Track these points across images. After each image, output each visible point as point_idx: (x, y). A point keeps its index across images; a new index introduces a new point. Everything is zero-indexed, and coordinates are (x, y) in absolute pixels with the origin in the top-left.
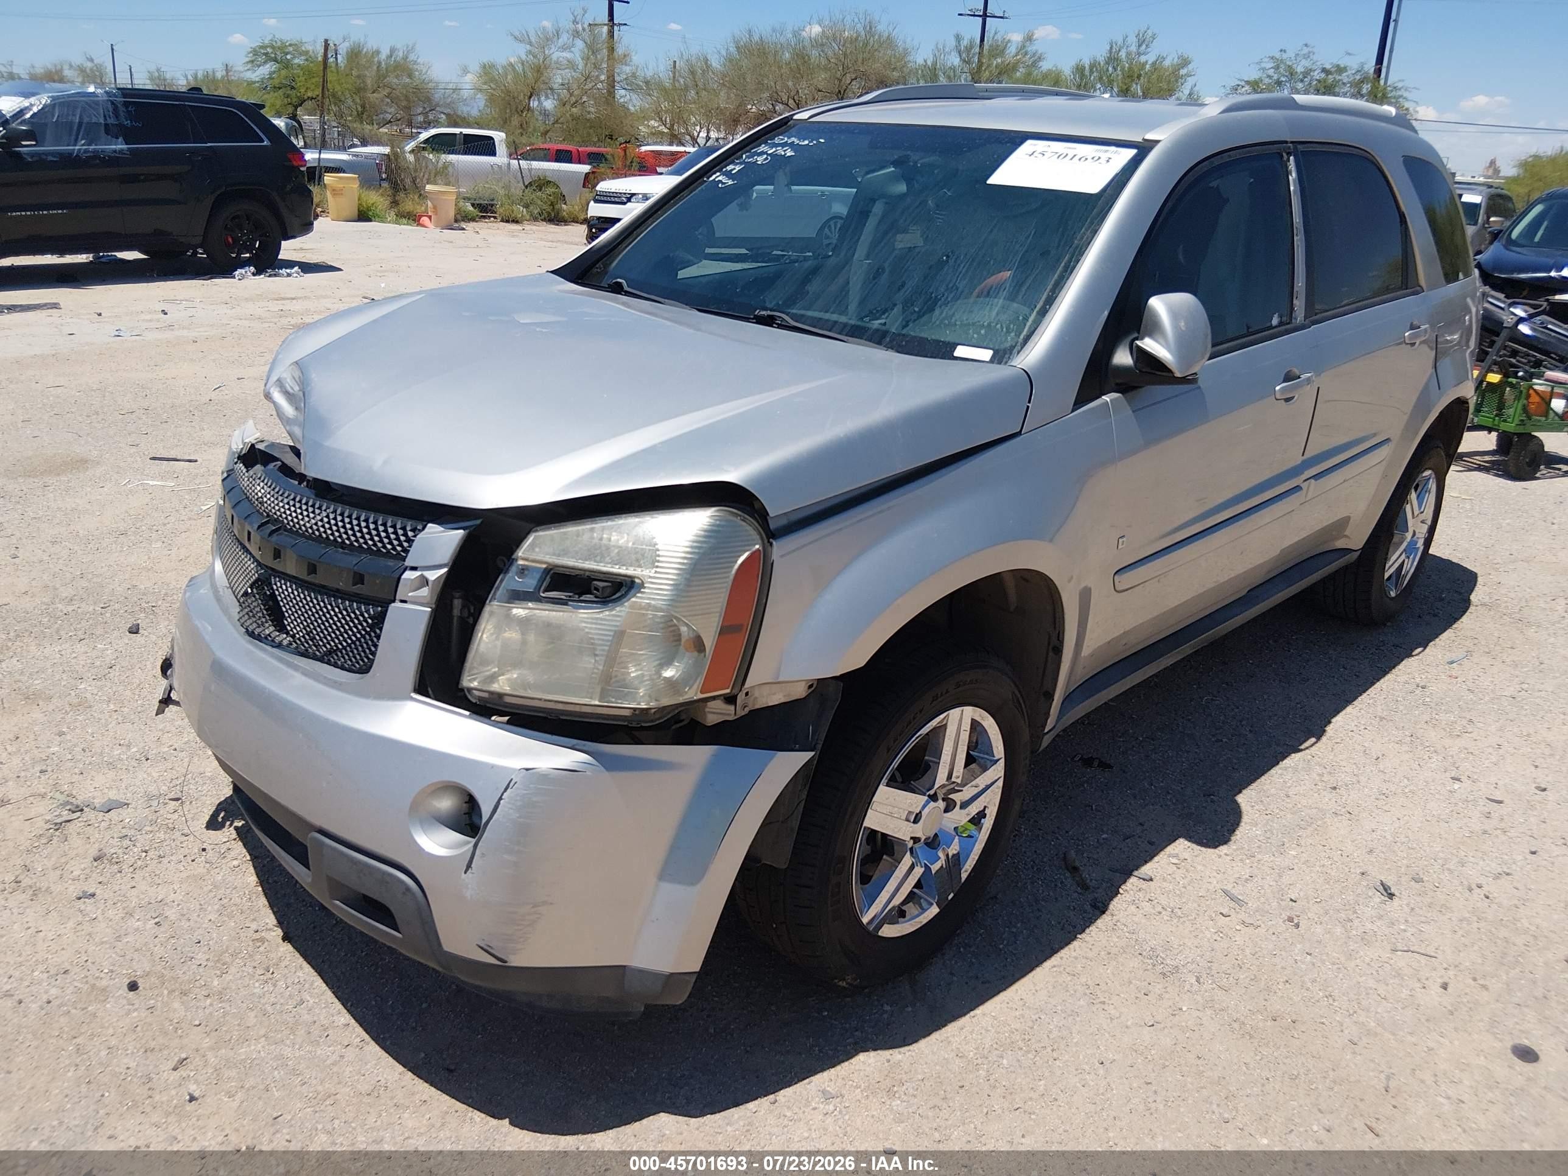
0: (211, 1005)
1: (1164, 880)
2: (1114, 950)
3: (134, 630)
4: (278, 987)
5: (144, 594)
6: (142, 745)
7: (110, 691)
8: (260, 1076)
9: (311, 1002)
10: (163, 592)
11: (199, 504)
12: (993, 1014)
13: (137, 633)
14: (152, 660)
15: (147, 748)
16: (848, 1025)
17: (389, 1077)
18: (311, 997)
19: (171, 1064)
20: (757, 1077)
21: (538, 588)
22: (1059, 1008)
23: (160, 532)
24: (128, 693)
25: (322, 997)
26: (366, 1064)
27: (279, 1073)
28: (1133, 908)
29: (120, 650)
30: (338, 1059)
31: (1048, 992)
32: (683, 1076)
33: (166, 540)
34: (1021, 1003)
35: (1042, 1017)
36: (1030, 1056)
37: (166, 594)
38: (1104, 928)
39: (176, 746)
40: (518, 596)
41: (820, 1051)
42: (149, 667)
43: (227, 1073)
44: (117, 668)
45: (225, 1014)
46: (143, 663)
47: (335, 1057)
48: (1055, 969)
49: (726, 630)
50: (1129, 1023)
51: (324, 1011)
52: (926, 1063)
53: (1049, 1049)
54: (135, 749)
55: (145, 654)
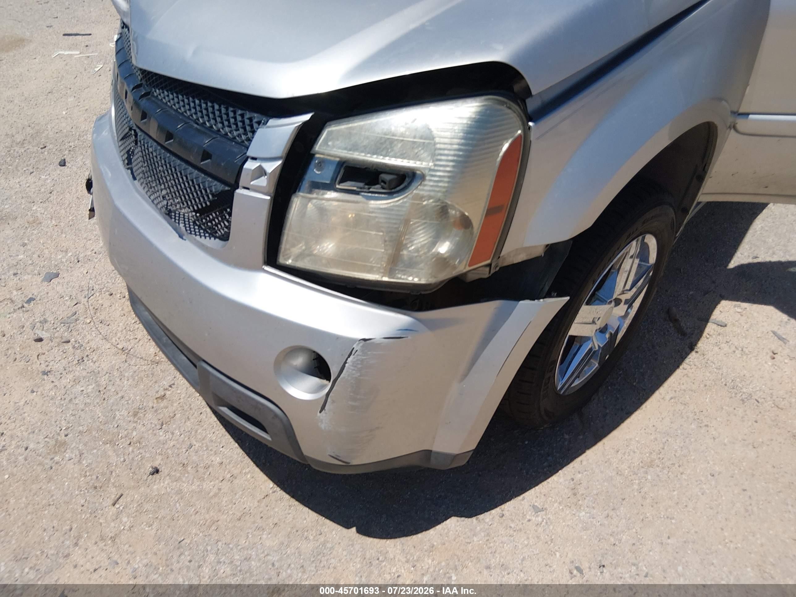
0: (133, 451)
1: (734, 325)
2: (708, 383)
3: (63, 163)
4: (175, 435)
5: (66, 136)
6: (74, 251)
7: (52, 210)
8: (168, 508)
9: (197, 445)
10: (78, 134)
11: (93, 67)
12: (637, 439)
13: (64, 165)
14: (75, 185)
15: (78, 253)
16: (542, 452)
17: (251, 505)
18: (196, 441)
19: (110, 502)
20: (489, 496)
21: (334, 180)
22: (679, 432)
23: (72, 90)
24: (63, 211)
25: (204, 442)
26: (236, 494)
27: (180, 505)
28: (716, 349)
29: (55, 179)
30: (217, 491)
31: (670, 419)
32: (440, 496)
33: (76, 95)
34: (654, 429)
35: (670, 440)
36: (665, 471)
37: (79, 135)
38: (699, 366)
39: (96, 250)
40: (317, 186)
41: (527, 473)
42: (74, 191)
43: (147, 506)
44: (54, 193)
45: (142, 458)
46: (70, 188)
47: (215, 490)
48: (672, 400)
49: (491, 211)
50: (726, 441)
51: (206, 453)
52: (598, 481)
53: (677, 465)
54: (70, 254)
55: (71, 181)
